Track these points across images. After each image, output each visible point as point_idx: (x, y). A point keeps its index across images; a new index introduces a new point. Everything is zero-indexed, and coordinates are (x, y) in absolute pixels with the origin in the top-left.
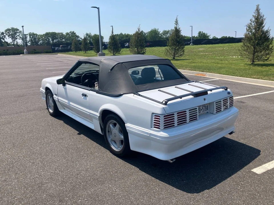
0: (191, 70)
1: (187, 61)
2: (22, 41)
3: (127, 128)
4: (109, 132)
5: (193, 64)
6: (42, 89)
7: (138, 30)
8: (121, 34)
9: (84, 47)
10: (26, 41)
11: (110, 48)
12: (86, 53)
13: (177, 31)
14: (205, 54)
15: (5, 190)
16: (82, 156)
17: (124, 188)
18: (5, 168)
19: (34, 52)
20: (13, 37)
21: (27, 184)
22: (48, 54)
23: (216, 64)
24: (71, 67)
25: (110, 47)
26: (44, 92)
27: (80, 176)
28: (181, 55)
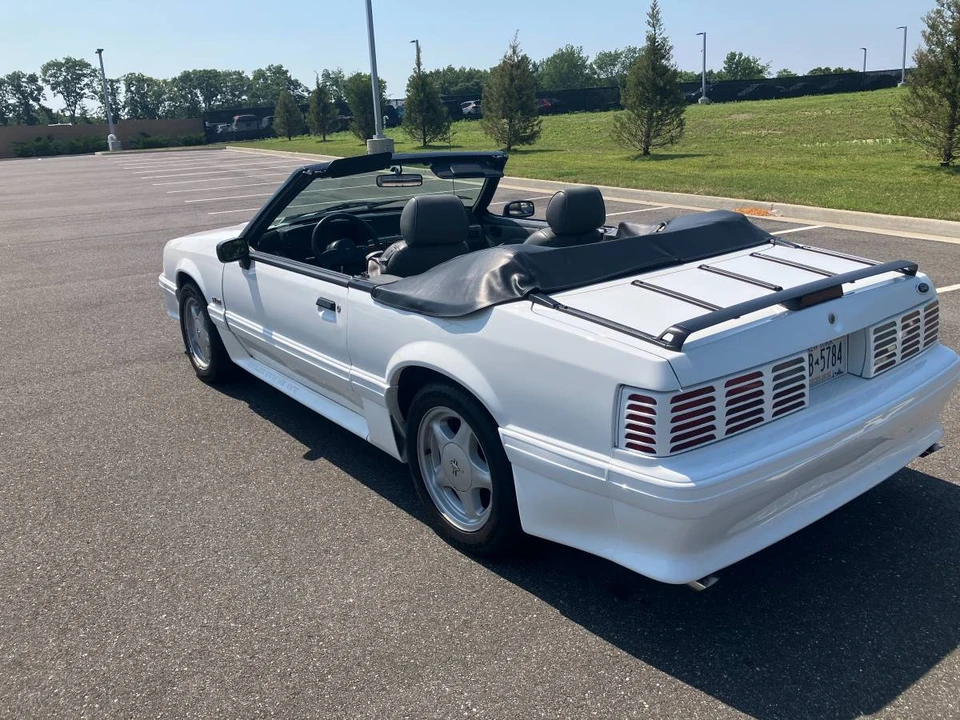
0: (714, 195)
1: (695, 160)
2: (100, 104)
3: (506, 445)
4: (428, 452)
5: (720, 173)
6: (166, 277)
7: (510, 52)
8: (450, 69)
9: (318, 120)
10: (116, 103)
11: (412, 121)
12: (325, 140)
13: (656, 51)
14: (755, 133)
15: (14, 711)
16: (326, 551)
17: (505, 699)
18: (22, 608)
19: (144, 143)
20: (71, 93)
21: (105, 681)
22: (192, 148)
23: (805, 171)
24: (271, 194)
25: (409, 118)
26: (172, 290)
27: (319, 641)
28: (672, 141)
